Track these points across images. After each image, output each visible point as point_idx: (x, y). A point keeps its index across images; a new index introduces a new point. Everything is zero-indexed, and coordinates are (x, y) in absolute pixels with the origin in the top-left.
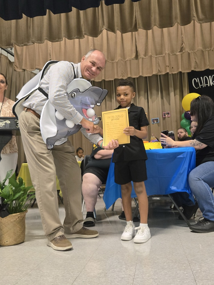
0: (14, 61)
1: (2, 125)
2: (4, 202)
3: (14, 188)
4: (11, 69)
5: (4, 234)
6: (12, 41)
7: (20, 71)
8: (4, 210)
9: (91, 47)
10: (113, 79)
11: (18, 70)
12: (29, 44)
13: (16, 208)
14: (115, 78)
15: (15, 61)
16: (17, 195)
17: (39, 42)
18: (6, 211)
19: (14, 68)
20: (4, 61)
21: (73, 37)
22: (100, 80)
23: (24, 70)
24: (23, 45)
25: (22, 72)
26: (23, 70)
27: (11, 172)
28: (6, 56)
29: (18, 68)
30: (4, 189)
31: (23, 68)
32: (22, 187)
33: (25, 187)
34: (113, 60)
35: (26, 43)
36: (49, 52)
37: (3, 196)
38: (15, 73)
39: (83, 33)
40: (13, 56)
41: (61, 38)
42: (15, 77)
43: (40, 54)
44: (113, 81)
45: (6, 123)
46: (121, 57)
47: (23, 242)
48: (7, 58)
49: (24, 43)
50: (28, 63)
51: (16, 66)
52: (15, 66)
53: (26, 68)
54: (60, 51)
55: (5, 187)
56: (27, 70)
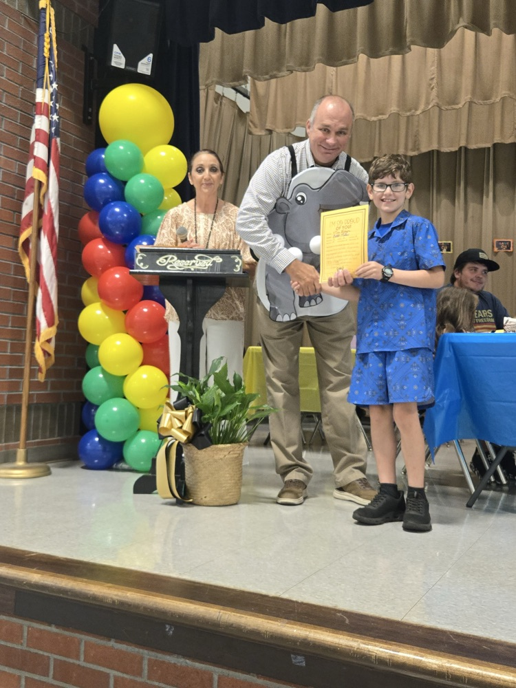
0: (248, 110)
1: (207, 265)
2: (202, 418)
3: (223, 395)
4: (241, 130)
5: (200, 482)
6: (244, 70)
7: (260, 134)
8: (202, 435)
9: (433, 68)
10: (489, 145)
11: (258, 132)
12: (281, 74)
13: (226, 433)
14: (495, 142)
15: (251, 111)
16: (229, 409)
17: (303, 67)
18: (205, 437)
19: (248, 130)
20: (228, 113)
21: (383, 51)
22: (455, 149)
23: (270, 132)
24: (267, 77)
25: (266, 135)
26: (268, 132)
27: (220, 362)
28: (233, 99)
29: (256, 127)
30: (205, 395)
31: (269, 126)
32: (237, 393)
33: (244, 393)
34: (486, 98)
35: (275, 72)
36: (328, 85)
37: (201, 408)
38: (250, 140)
39: (408, 40)
40: (249, 98)
41: (354, 56)
42: (250, 149)
43: (308, 90)
44: (489, 148)
45: (214, 262)
46: (510, 90)
47: (236, 504)
48: (234, 104)
49: (271, 73)
50: (280, 115)
51: (252, 122)
52: (251, 124)
53: (274, 127)
54: (355, 82)
55: (207, 390)
56: (277, 130)
